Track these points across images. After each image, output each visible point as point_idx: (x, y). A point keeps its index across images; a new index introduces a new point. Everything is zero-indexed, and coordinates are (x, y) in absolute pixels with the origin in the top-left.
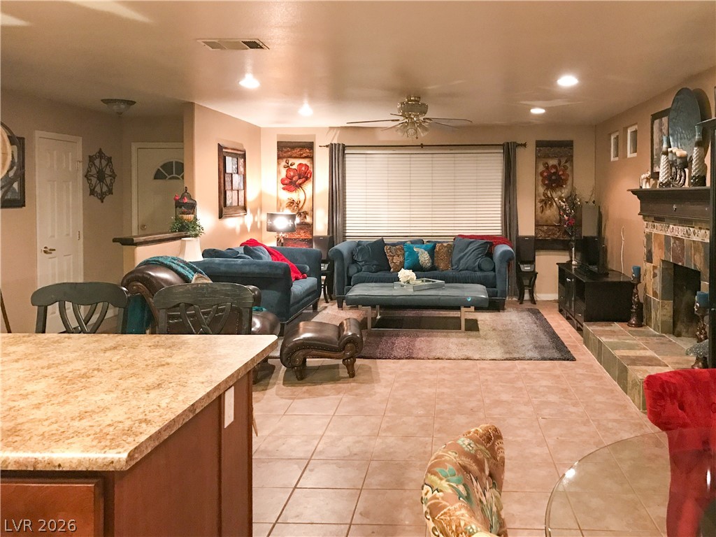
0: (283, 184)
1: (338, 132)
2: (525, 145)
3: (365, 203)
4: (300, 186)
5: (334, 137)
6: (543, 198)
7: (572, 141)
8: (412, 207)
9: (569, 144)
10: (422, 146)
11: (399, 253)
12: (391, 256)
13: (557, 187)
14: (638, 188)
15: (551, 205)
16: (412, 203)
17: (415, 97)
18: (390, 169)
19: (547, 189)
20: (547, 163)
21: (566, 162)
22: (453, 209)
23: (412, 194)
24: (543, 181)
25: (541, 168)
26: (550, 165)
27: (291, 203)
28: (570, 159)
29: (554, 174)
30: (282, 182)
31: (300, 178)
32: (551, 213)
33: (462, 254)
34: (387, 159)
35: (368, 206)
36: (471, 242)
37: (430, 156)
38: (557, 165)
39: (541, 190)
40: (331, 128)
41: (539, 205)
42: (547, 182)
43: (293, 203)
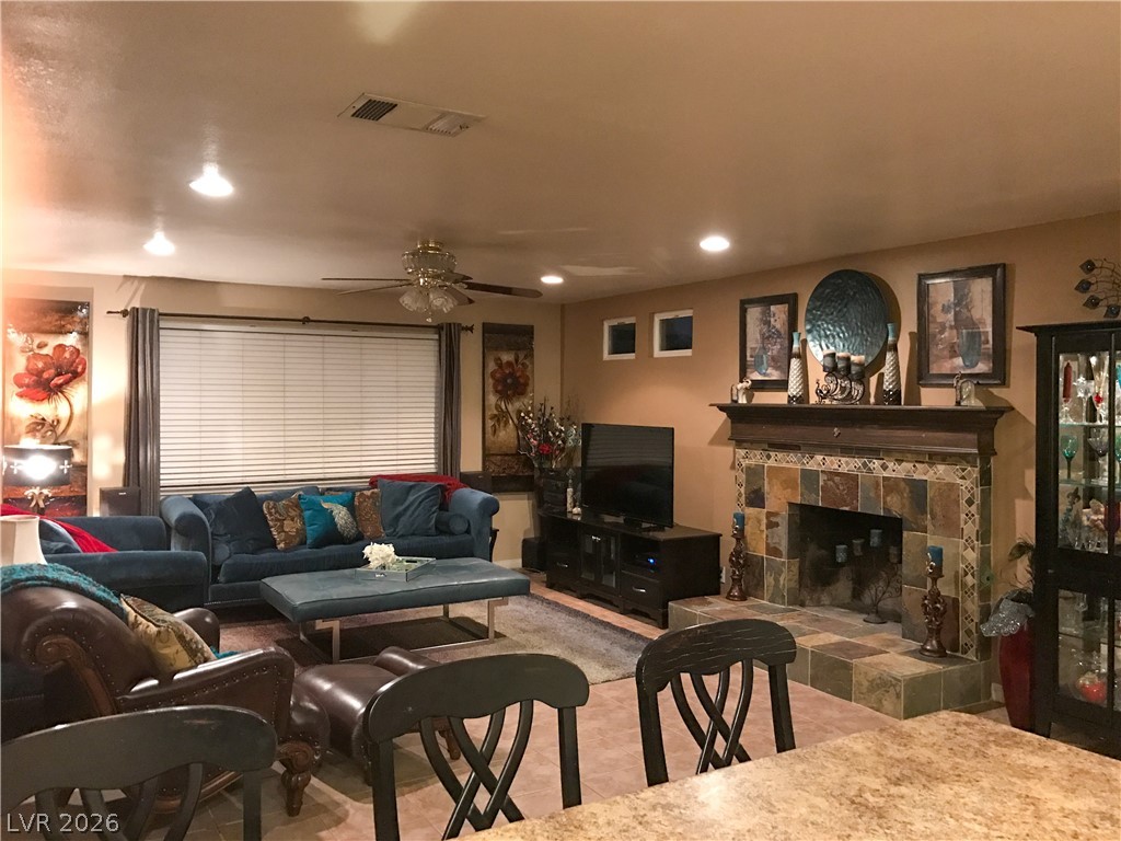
0: (20, 386)
1: (143, 287)
2: (471, 329)
3: (198, 423)
4: (59, 389)
5: (135, 293)
6: (495, 412)
7: (532, 327)
8: (288, 428)
9: (528, 332)
10: (306, 321)
11: (293, 513)
12: (277, 520)
13: (514, 396)
14: (729, 402)
15: (506, 423)
16: (288, 422)
17: (436, 243)
18: (246, 359)
19: (501, 399)
20: (499, 359)
21: (526, 357)
22: (359, 432)
23: (287, 406)
24: (495, 386)
25: (491, 366)
26: (504, 361)
27: (38, 424)
28: (530, 354)
29: (511, 375)
30: (18, 381)
31: (59, 374)
32: (507, 435)
33: (401, 508)
34: (240, 342)
35: (204, 429)
36: (411, 487)
37: (320, 338)
38: (514, 362)
39: (492, 399)
40: (127, 278)
41: (490, 423)
42: (499, 388)
43: (43, 425)
